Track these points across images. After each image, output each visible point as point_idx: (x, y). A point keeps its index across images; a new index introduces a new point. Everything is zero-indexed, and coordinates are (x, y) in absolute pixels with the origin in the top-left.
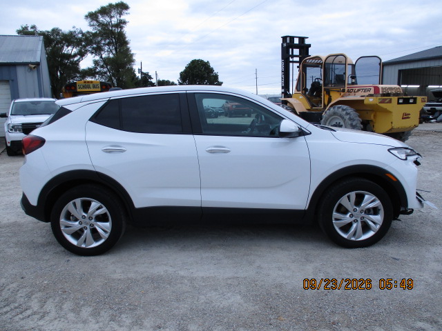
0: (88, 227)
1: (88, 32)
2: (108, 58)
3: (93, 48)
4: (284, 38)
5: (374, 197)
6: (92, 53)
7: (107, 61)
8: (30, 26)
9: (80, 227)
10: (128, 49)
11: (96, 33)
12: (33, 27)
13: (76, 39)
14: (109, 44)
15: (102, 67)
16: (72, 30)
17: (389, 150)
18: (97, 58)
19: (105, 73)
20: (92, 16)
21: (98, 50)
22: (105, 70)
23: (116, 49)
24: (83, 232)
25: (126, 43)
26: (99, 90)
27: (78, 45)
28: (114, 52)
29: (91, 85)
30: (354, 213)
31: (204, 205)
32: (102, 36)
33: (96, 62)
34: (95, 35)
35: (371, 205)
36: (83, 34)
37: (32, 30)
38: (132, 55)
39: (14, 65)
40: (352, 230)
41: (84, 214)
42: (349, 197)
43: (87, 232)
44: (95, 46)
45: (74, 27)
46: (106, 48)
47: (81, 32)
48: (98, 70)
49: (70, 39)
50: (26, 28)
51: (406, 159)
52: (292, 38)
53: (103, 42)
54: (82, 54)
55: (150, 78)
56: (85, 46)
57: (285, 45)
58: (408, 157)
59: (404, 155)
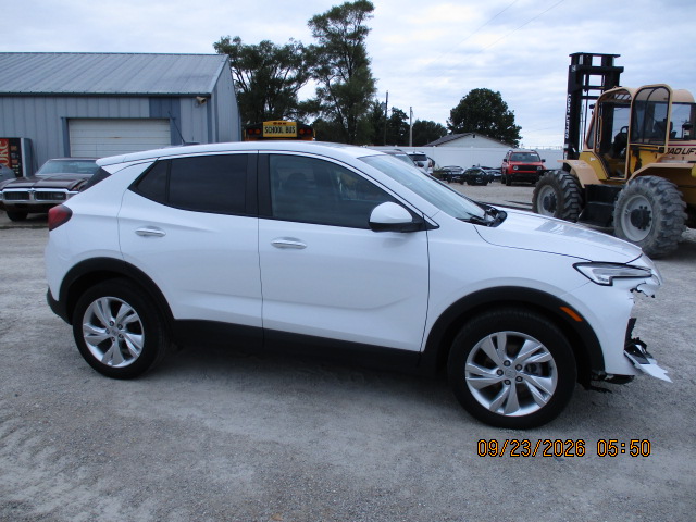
0: (116, 338)
1: (312, 47)
2: (337, 86)
3: (317, 71)
4: (575, 57)
5: (540, 346)
6: (316, 78)
7: (336, 91)
8: (232, 38)
9: (106, 336)
10: (367, 73)
11: (322, 47)
12: (237, 40)
13: (294, 57)
14: (340, 65)
15: (329, 99)
16: (289, 43)
17: (575, 266)
18: (322, 85)
19: (333, 108)
20: (319, 22)
21: (324, 73)
22: (333, 103)
23: (350, 72)
24: (111, 344)
25: (366, 62)
26: (295, 135)
27: (296, 67)
28: (347, 76)
29: (284, 128)
30: (504, 368)
31: (267, 326)
32: (331, 52)
33: (320, 92)
34: (320, 50)
35: (535, 359)
36: (304, 50)
37: (235, 44)
38: (372, 82)
39: (175, 98)
40: (501, 396)
41: (113, 319)
42: (495, 340)
43: (115, 344)
44: (319, 67)
46: (336, 70)
47: (301, 47)
48: (322, 104)
49: (285, 57)
50: (227, 40)
51: (611, 284)
52: (588, 57)
53: (332, 61)
54: (301, 79)
55: (405, 116)
56: (305, 68)
57: (574, 69)
58: (615, 282)
59: (607, 277)
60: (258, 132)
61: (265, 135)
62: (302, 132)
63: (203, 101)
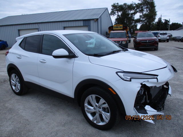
1: (138, 3)
2: (145, 14)
3: (140, 10)
5: (104, 101)
6: (139, 12)
7: (145, 16)
8: (116, 3)
9: (15, 84)
10: (154, 10)
11: (141, 3)
12: (118, 4)
13: (133, 7)
14: (146, 8)
15: (143, 18)
16: (132, 3)
17: (117, 73)
18: (141, 14)
19: (144, 20)
21: (142, 11)
22: (144, 19)
23: (149, 10)
24: (16, 86)
25: (154, 7)
26: (122, 29)
27: (134, 10)
28: (149, 11)
29: (119, 27)
30: (96, 107)
32: (144, 4)
33: (140, 16)
36: (136, 5)
37: (117, 5)
38: (156, 12)
42: (92, 97)
44: (140, 9)
45: (132, 2)
46: (145, 10)
47: (135, 4)
48: (141, 19)
49: (131, 7)
50: (115, 4)
53: (144, 7)
54: (135, 13)
56: (136, 9)
58: (132, 80)
59: (129, 78)
60: (112, 28)
61: (114, 29)
62: (124, 28)
63: (96, 21)
